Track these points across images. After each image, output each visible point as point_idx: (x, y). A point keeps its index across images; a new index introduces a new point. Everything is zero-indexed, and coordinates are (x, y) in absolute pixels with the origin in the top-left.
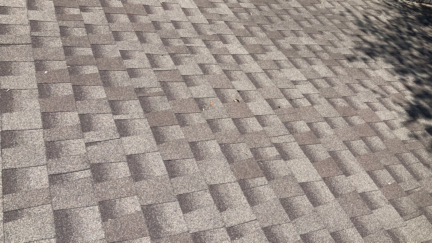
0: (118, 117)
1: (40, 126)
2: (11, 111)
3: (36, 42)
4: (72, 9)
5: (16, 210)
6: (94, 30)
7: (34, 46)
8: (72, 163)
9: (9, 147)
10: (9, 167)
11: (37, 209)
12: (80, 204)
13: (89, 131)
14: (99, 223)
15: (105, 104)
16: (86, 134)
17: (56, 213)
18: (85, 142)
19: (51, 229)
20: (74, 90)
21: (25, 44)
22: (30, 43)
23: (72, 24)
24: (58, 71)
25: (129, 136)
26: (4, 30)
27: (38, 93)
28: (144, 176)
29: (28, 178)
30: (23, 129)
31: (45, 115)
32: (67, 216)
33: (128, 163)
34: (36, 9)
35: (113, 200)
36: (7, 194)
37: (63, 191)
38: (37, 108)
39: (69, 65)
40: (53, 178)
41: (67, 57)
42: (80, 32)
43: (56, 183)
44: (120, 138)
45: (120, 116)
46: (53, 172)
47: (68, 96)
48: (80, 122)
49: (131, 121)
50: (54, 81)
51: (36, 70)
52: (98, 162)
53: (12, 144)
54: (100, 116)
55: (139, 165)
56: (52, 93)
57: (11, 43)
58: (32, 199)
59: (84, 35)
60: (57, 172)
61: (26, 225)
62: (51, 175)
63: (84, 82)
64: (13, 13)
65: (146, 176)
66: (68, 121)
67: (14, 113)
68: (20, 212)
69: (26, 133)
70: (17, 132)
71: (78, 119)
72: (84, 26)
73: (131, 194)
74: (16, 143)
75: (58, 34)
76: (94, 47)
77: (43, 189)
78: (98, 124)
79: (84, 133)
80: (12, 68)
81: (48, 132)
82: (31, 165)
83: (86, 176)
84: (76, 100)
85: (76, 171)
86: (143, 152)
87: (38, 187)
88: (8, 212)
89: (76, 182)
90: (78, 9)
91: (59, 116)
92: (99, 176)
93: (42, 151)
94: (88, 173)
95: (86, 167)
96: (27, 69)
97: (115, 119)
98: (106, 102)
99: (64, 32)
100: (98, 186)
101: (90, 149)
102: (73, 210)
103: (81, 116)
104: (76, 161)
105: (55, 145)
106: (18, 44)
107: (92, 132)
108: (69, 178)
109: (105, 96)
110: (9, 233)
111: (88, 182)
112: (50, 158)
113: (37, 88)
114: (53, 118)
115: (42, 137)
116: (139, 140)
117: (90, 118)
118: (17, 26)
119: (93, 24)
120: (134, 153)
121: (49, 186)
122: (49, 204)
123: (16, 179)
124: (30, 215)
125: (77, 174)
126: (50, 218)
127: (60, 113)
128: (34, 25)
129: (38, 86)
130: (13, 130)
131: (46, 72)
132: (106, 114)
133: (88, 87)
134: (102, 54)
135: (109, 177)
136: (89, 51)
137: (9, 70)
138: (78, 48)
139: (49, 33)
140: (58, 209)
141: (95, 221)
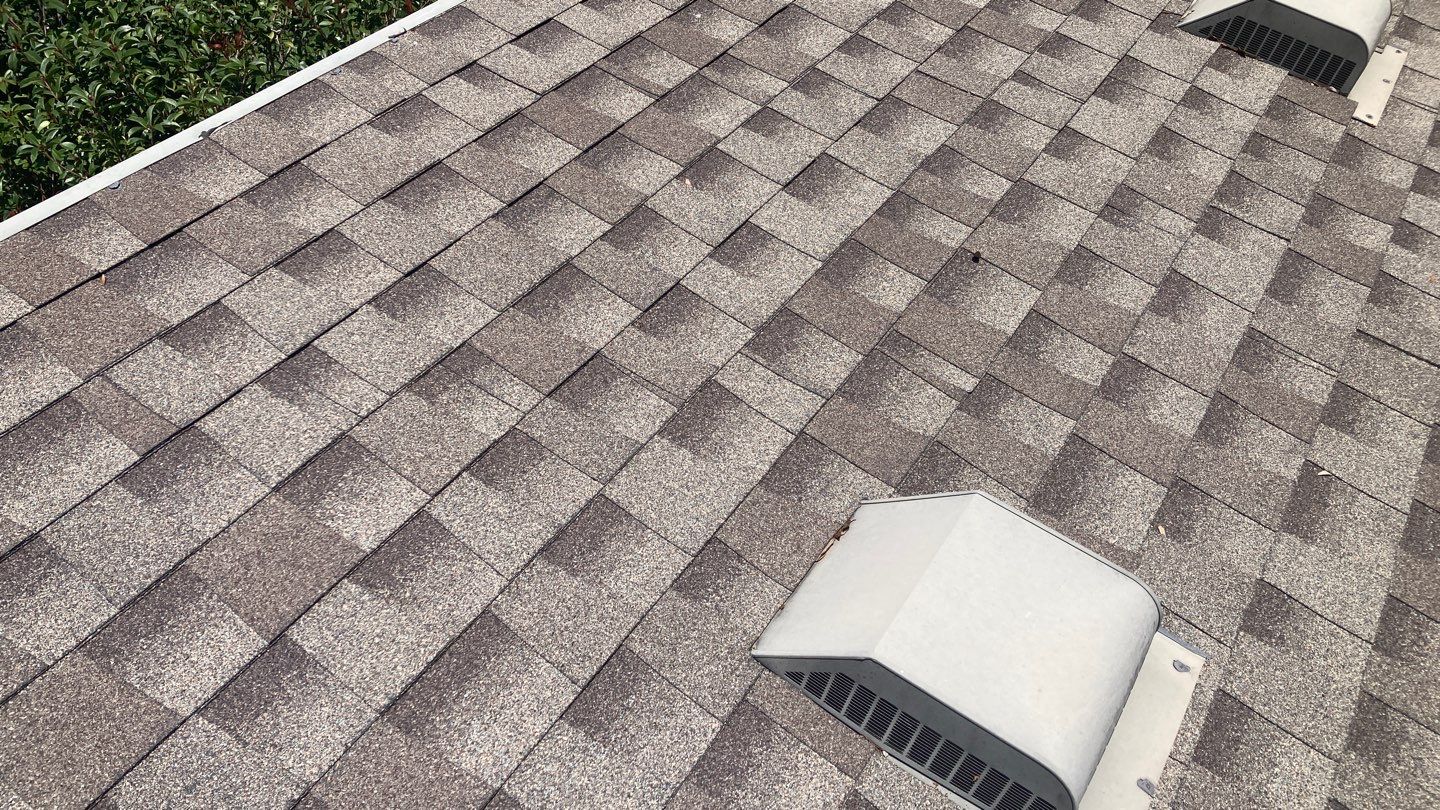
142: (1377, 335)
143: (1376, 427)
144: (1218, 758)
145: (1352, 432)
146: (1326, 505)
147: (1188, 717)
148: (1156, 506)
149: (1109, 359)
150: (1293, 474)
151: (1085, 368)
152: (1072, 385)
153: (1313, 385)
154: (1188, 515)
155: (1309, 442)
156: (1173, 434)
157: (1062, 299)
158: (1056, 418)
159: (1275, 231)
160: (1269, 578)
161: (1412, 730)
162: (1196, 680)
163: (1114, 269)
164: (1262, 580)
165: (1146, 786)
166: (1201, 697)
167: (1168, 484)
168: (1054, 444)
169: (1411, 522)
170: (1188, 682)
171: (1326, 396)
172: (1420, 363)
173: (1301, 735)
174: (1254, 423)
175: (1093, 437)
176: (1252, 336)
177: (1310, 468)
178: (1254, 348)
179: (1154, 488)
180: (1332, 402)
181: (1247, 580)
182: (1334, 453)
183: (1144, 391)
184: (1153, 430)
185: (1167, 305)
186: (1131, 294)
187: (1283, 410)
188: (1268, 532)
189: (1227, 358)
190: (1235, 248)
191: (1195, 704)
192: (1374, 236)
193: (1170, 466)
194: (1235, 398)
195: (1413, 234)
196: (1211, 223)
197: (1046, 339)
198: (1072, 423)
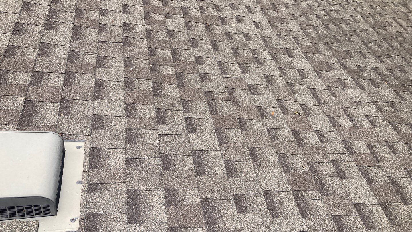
0: (188, 115)
1: (123, 114)
2: (102, 99)
3: (126, 42)
4: (158, 15)
5: (98, 184)
6: (175, 35)
7: (125, 45)
8: (146, 150)
9: (97, 129)
10: (96, 146)
11: (114, 185)
12: (149, 188)
13: (163, 124)
14: (163, 208)
15: (178, 102)
16: (160, 126)
17: (129, 192)
18: (159, 133)
19: (124, 205)
20: (153, 87)
21: (118, 42)
22: (122, 42)
23: (157, 28)
24: (142, 68)
25: (195, 133)
26: (103, 29)
27: (124, 85)
28: (205, 172)
29: (109, 158)
30: (110, 115)
31: (128, 105)
32: (137, 196)
33: (193, 157)
34: (129, 13)
35: (177, 189)
36: (92, 169)
37: (136, 174)
38: (122, 98)
39: (151, 64)
40: (130, 161)
41: (150, 57)
42: (162, 36)
43: (131, 165)
44: (187, 134)
45: (190, 114)
46: (129, 156)
47: (148, 91)
48: (155, 116)
49: (199, 120)
50: (138, 77)
51: (124, 66)
52: (167, 152)
53: (100, 127)
54: (173, 112)
55: (202, 161)
56: (135, 87)
57: (107, 41)
58: (111, 176)
59: (166, 39)
60: (133, 156)
61: (104, 198)
62: (127, 158)
63: (163, 80)
64: (111, 15)
65: (207, 172)
66: (146, 113)
67: (104, 101)
68: (100, 186)
69: (112, 118)
70: (104, 116)
71: (154, 112)
72: (166, 31)
73: (193, 186)
74: (103, 126)
75: (144, 36)
76: (174, 51)
77: (120, 169)
78: (170, 119)
79: (159, 126)
80: (105, 62)
81: (129, 120)
82: (113, 147)
83: (156, 164)
84: (155, 95)
85: (149, 158)
86: (206, 150)
87: (117, 167)
88: (91, 184)
89: (147, 168)
90: (162, 16)
91: (139, 108)
92: (167, 165)
93: (123, 136)
94: (158, 161)
95: (157, 155)
96: (117, 65)
97: (185, 116)
98: (179, 100)
99: (149, 35)
100: (166, 174)
101: (162, 140)
102: (142, 192)
103: (157, 110)
104: (149, 149)
105: (133, 132)
106: (112, 42)
107: (165, 126)
108: (142, 163)
109: (179, 95)
110: (90, 202)
111: (158, 169)
112: (128, 143)
113: (124, 81)
114: (134, 108)
115: (123, 124)
116: (204, 138)
117: (164, 113)
118: (113, 26)
119: (174, 29)
120: (198, 149)
121: (125, 167)
122: (124, 183)
123: (100, 157)
124: (108, 189)
125: (149, 160)
126: (123, 196)
127: (140, 105)
128: (127, 27)
129: (124, 79)
130: (102, 115)
131: (132, 68)
132: (178, 111)
133: (165, 85)
134: (180, 57)
135: (176, 167)
136: (168, 54)
137: (104, 64)
138: (160, 50)
139: (138, 35)
140: (131, 189)
141: (160, 205)
142: (104, 40)
143: (110, 63)
144: (96, 164)
145: (105, 67)
146: (104, 88)
147: (85, 159)
148: (58, 109)
149: (30, 75)
150: (93, 84)
151: (24, 80)
152: (20, 86)
153: (92, 59)
154: (68, 107)
155: (95, 74)
156: (57, 88)
157: (8, 63)
158: (19, 98)
159: (68, 22)
160: (95, 113)
161: (140, 131)
162: (84, 148)
163: (23, 48)
164: (93, 114)
165: (79, 183)
166: (87, 152)
167: (60, 102)
168: (21, 106)
169: (125, 83)
170: (82, 150)
171: (96, 61)
172: (116, 44)
173: (115, 147)
174: (79, 75)
175: (33, 98)
176: (71, 53)
177: (97, 81)
178: (73, 56)
179: (56, 104)
180: (98, 62)
181: (89, 116)
182: (102, 74)
183: (44, 79)
184: (50, 89)
185: (43, 53)
186: (31, 54)
187: (85, 69)
188: (91, 102)
189: (65, 61)
190: (59, 30)
191: (86, 155)
192: (95, 15)
193: (59, 97)
194: (72, 71)
195: (105, 12)
196: (49, 25)
197: (7, 77)
198: (24, 97)
